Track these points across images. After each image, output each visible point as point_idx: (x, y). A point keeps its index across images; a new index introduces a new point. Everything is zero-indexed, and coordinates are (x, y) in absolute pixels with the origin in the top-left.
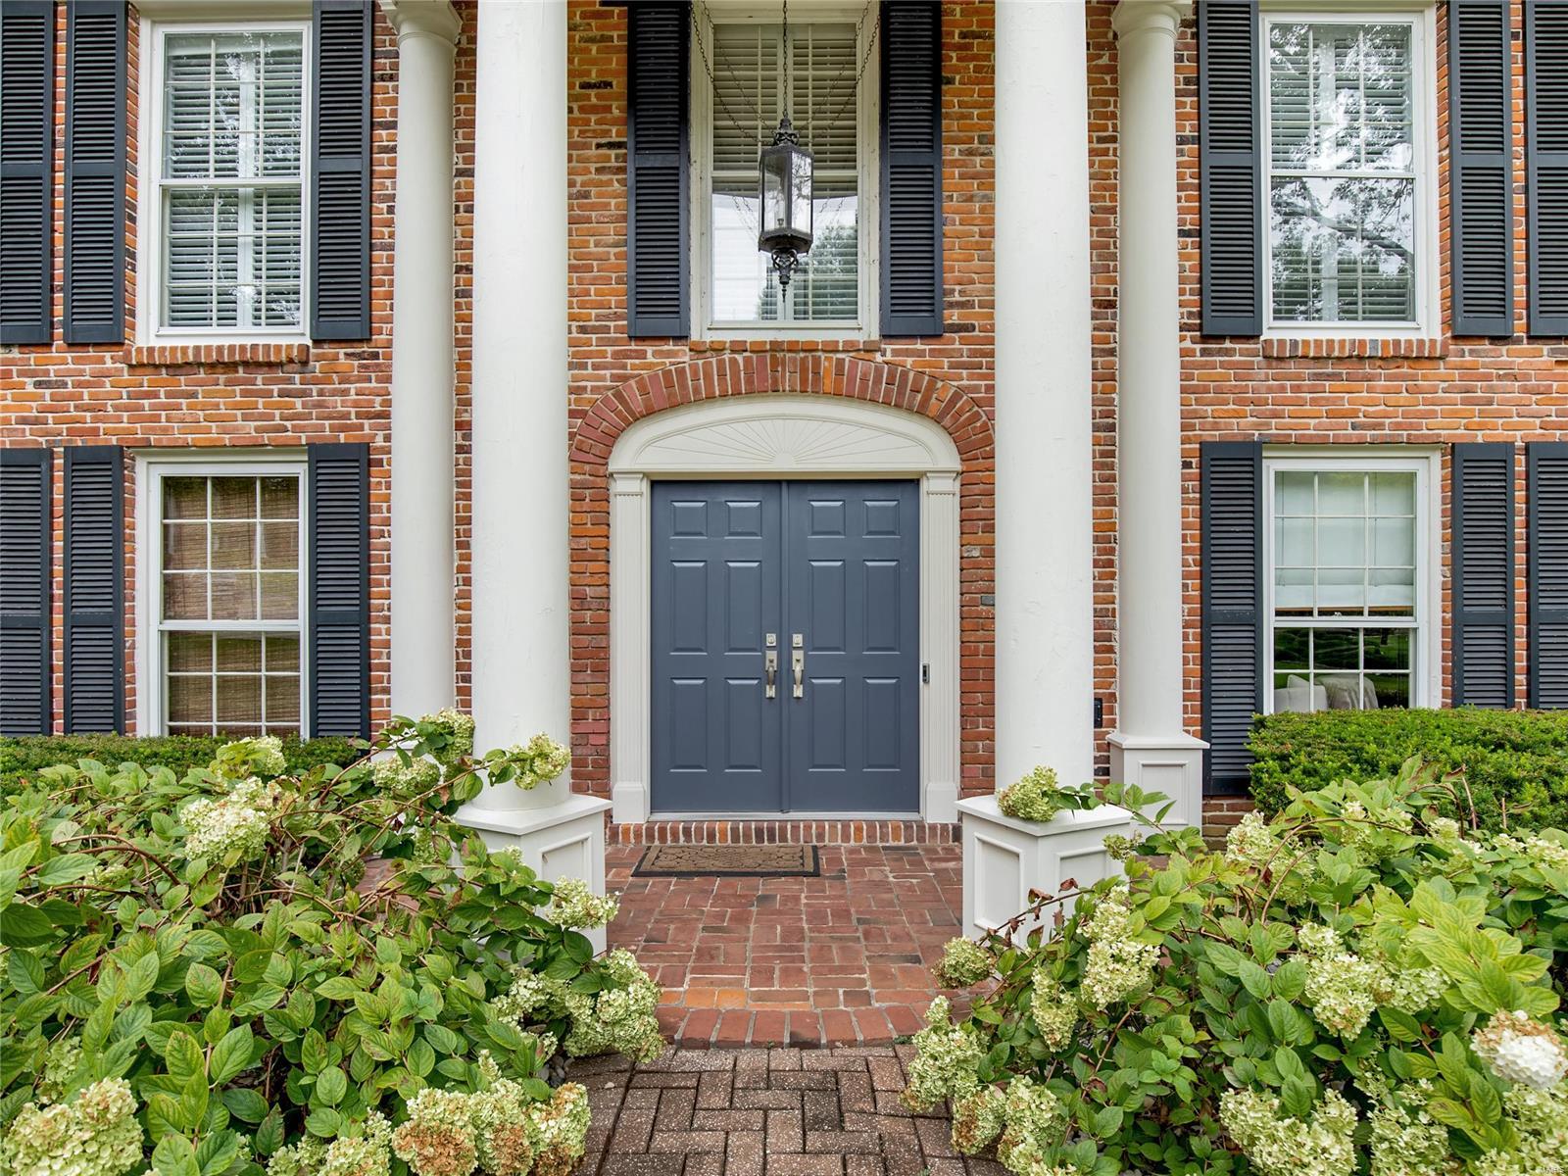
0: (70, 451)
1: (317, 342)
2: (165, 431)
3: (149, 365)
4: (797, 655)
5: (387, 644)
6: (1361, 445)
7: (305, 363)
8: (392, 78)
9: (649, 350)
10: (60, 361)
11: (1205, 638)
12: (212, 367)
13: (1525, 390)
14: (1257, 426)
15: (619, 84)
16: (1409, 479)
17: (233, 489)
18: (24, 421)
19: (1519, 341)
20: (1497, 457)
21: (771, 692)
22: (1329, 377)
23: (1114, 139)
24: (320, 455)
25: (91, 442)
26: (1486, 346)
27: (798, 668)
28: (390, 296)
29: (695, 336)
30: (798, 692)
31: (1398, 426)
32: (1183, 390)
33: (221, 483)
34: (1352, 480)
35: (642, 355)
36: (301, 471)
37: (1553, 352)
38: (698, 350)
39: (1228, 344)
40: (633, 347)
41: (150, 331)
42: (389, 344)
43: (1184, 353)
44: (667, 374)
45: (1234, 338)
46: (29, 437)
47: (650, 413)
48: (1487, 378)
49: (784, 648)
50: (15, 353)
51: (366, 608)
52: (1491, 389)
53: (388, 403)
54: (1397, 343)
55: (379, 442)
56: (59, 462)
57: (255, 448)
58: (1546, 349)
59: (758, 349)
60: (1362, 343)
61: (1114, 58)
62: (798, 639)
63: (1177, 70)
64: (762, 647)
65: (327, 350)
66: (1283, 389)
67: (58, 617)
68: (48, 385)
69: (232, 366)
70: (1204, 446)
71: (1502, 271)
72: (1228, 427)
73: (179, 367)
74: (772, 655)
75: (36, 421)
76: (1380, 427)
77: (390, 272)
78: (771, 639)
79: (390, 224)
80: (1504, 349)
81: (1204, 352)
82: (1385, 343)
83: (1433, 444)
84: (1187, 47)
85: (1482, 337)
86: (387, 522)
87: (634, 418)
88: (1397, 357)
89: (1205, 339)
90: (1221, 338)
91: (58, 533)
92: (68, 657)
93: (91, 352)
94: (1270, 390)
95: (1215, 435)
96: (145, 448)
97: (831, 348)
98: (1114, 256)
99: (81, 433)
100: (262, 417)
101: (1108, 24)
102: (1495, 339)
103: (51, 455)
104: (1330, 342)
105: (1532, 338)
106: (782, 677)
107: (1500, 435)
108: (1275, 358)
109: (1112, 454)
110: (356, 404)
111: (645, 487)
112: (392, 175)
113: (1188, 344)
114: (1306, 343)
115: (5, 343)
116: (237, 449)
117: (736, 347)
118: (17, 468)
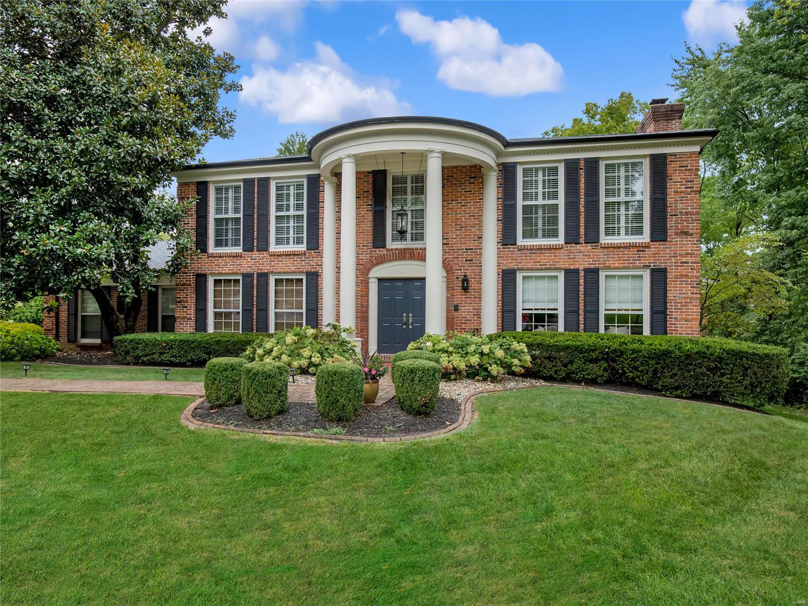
0: (258, 273)
1: (307, 250)
2: (276, 269)
3: (273, 255)
4: (410, 318)
5: (322, 315)
6: (542, 269)
7: (305, 254)
8: (323, 191)
9: (377, 250)
10: (256, 254)
11: (503, 315)
12: (286, 255)
13: (583, 255)
14: (516, 265)
15: (371, 191)
16: (556, 277)
17: (290, 281)
18: (248, 267)
19: (582, 243)
20: (577, 271)
21: (404, 327)
22: (534, 253)
23: (482, 199)
24: (308, 274)
25: (262, 271)
26: (574, 245)
27: (410, 322)
28: (323, 239)
29: (387, 247)
30: (411, 327)
31: (551, 265)
32: (498, 257)
33: (287, 280)
34: (543, 277)
35: (376, 251)
36: (304, 278)
37: (591, 246)
38: (388, 250)
39: (509, 246)
40: (374, 249)
41: (273, 248)
42: (322, 250)
43: (498, 248)
44: (381, 255)
45: (510, 245)
46: (249, 270)
47: (377, 264)
48: (574, 252)
49: (408, 317)
50: (246, 253)
51: (317, 307)
52: (575, 255)
53: (322, 263)
54: (550, 245)
55: (320, 271)
56: (255, 276)
57: (295, 272)
58: (589, 245)
59: (401, 250)
60: (541, 245)
61: (482, 180)
62: (411, 315)
63: (497, 182)
64: (402, 316)
65: (309, 251)
66: (522, 256)
67: (255, 309)
68: (253, 259)
69: (290, 255)
70: (503, 271)
71: (578, 226)
72: (509, 265)
73: (280, 255)
74: (405, 318)
75: (251, 267)
76: (547, 265)
77: (323, 234)
78: (405, 315)
79: (323, 223)
80: (578, 246)
81: (503, 248)
82: (547, 245)
83: (560, 269)
84: (500, 176)
85: (572, 243)
86: (322, 288)
87: (374, 265)
88: (550, 248)
89: (503, 245)
90: (507, 245)
91: (255, 291)
92: (257, 317)
93: (262, 252)
94: (519, 257)
95: (506, 268)
96: (272, 273)
97: (417, 249)
98: (482, 226)
99: (259, 269)
100: (296, 266)
101: (481, 172)
102: (576, 243)
103: (253, 274)
104: (533, 245)
105: (585, 243)
106: (407, 324)
107: (577, 266)
108: (521, 249)
109: (481, 272)
110: (315, 263)
111: (377, 280)
112: (323, 213)
113: (499, 246)
114: (527, 246)
115: (244, 251)
116: (291, 273)
117: (396, 249)
118: (247, 276)
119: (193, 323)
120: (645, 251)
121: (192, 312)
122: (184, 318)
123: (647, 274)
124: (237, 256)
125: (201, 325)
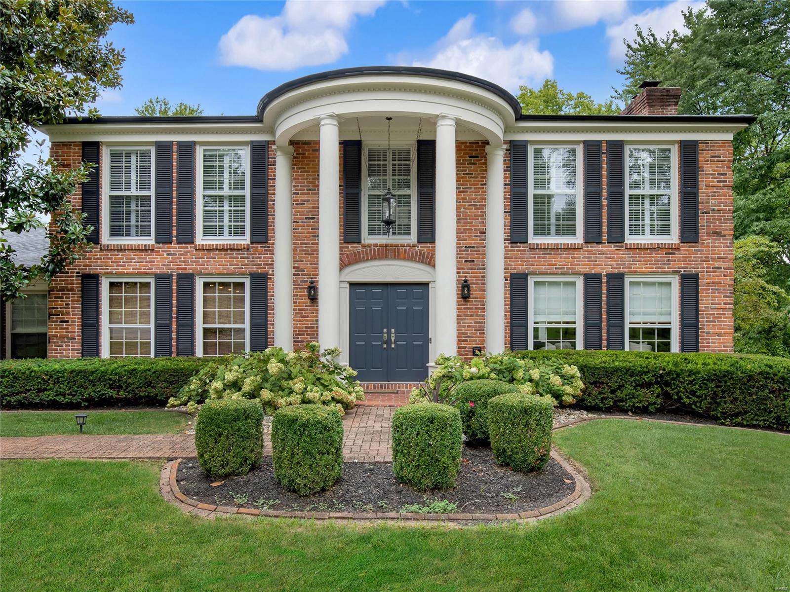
0: (178, 274)
1: (252, 243)
2: (206, 268)
3: (202, 249)
4: (393, 335)
5: (273, 331)
6: (557, 274)
7: (248, 249)
8: (273, 165)
9: (350, 246)
10: (175, 248)
11: (511, 330)
12: (220, 250)
13: (606, 258)
14: (527, 268)
16: (574, 284)
17: (225, 286)
18: (164, 265)
19: (605, 243)
20: (598, 277)
21: (385, 346)
22: (548, 254)
23: (485, 184)
24: (254, 276)
25: (184, 272)
26: (595, 245)
27: (393, 339)
28: (273, 229)
29: (363, 242)
30: (393, 346)
31: (569, 268)
32: (505, 258)
33: (221, 284)
35: (348, 247)
36: (247, 282)
37: (615, 247)
38: (364, 246)
39: (519, 245)
40: (345, 245)
41: (200, 239)
42: (273, 244)
43: (505, 247)
44: (355, 253)
45: (520, 243)
46: (165, 270)
47: (350, 264)
48: (595, 254)
49: (389, 333)
50: (161, 245)
51: (266, 320)
52: (596, 257)
53: (273, 261)
54: (568, 244)
55: (270, 272)
56: (175, 277)
57: (233, 274)
58: (613, 245)
59: (381, 246)
60: (558, 244)
61: (486, 160)
62: (393, 331)
63: (504, 164)
64: (382, 333)
65: (255, 245)
66: (535, 258)
67: (174, 324)
68: (171, 255)
69: (227, 250)
70: (511, 274)
71: (600, 223)
72: (518, 268)
73: (210, 250)
74: (385, 335)
75: (167, 265)
76: (564, 268)
77: (273, 222)
78: (385, 330)
79: (273, 208)
80: (600, 246)
81: (512, 247)
82: (564, 244)
83: (579, 273)
84: (507, 157)
85: (594, 242)
86: (273, 296)
87: (345, 266)
88: (568, 248)
89: (512, 243)
90: (517, 243)
91: (174, 298)
92: (178, 335)
93: (184, 245)
94: (531, 258)
95: (515, 271)
96: (200, 274)
97: (403, 246)
98: (485, 219)
99: (181, 269)
100: (235, 265)
101: (484, 150)
102: (597, 243)
103: (171, 275)
104: (548, 244)
105: (608, 243)
106: (388, 342)
107: (599, 271)
108: (533, 248)
109: (484, 277)
110: (263, 261)
111: (348, 286)
112: (274, 194)
113: (507, 244)
114: (541, 244)
115: (157, 242)
116: (227, 274)
117: (376, 245)
118: (163, 279)
119: (77, 344)
120: (675, 254)
121: (76, 328)
122: (63, 337)
123: (676, 282)
124: (146, 250)
125: (90, 347)
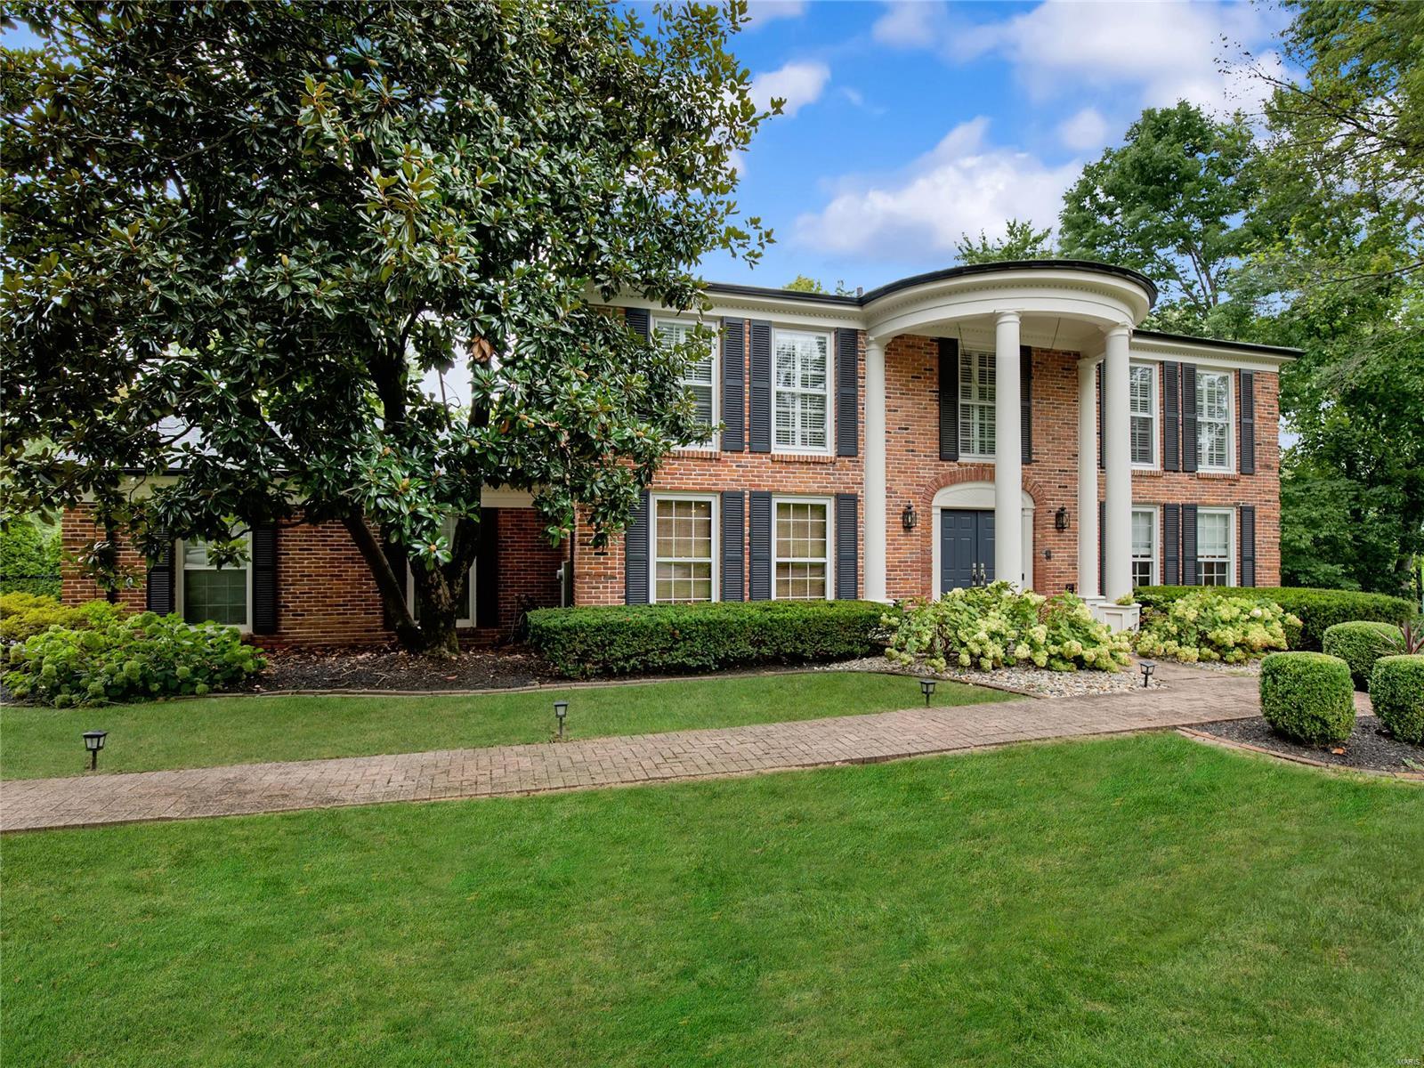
0: (751, 493)
1: (837, 456)
2: (784, 486)
3: (779, 461)
5: (862, 567)
7: (834, 463)
8: (864, 361)
9: (946, 464)
10: (746, 458)
15: (936, 370)
17: (800, 508)
18: (733, 480)
21: (974, 583)
24: (839, 498)
25: (758, 489)
28: (864, 440)
33: (795, 506)
35: (943, 466)
36: (830, 503)
40: (940, 463)
41: (776, 448)
42: (864, 458)
44: (951, 472)
46: (735, 487)
47: (946, 485)
50: (729, 454)
51: (856, 553)
53: (863, 479)
55: (860, 494)
56: (747, 497)
57: (816, 494)
59: (979, 465)
65: (841, 459)
67: (747, 556)
68: (742, 466)
69: (808, 463)
73: (789, 462)
75: (738, 480)
77: (864, 431)
86: (862, 522)
87: (940, 487)
91: (747, 523)
92: (751, 572)
93: (758, 455)
96: (778, 492)
99: (754, 485)
100: (819, 482)
103: (743, 494)
106: (978, 579)
110: (852, 479)
111: (940, 512)
115: (724, 449)
116: (808, 494)
117: (972, 465)
118: (731, 500)
119: (619, 585)
121: (616, 562)
122: (599, 575)
124: (711, 459)
125: (635, 588)
